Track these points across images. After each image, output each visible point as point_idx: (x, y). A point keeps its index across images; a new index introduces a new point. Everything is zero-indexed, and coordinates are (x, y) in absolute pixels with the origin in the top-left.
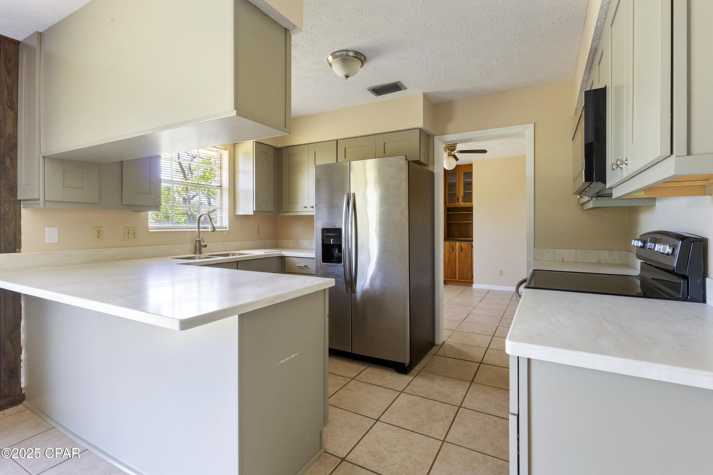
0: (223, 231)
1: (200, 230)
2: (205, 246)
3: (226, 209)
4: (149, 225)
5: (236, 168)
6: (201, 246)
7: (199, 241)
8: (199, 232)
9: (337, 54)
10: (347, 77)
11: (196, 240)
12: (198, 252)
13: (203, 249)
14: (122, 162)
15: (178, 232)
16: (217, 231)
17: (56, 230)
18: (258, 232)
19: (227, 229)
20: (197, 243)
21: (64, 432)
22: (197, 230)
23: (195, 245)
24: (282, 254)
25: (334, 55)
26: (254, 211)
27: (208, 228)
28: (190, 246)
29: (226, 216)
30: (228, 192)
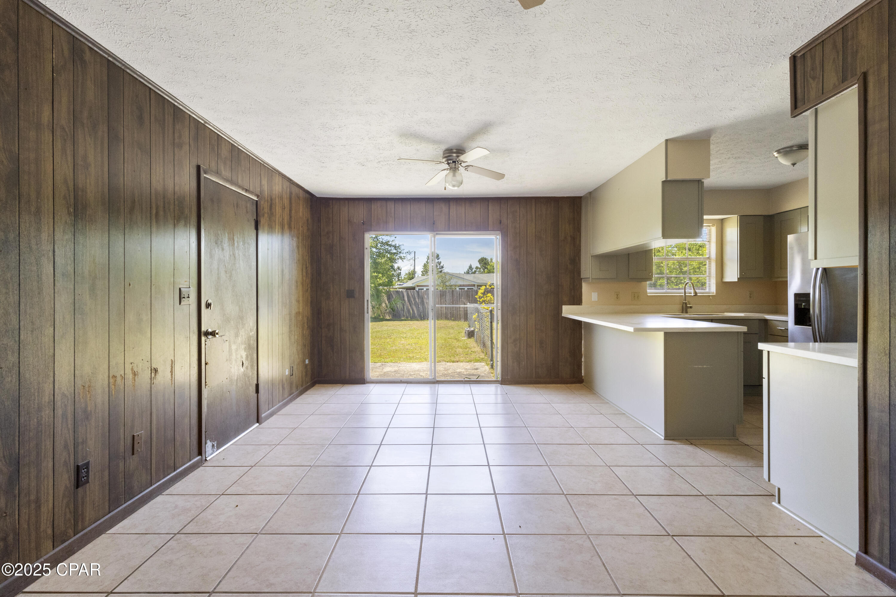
0: (709, 296)
1: (687, 294)
2: (691, 307)
3: (714, 277)
4: (648, 291)
5: (724, 240)
6: (687, 308)
7: (686, 303)
8: (686, 296)
9: (781, 151)
10: (794, 164)
11: (683, 303)
12: (684, 311)
13: (689, 310)
14: (629, 254)
15: (669, 296)
16: (699, 296)
17: (597, 293)
18: (750, 297)
19: (715, 294)
20: (684, 305)
21: (599, 395)
22: (683, 294)
23: (683, 307)
24: (764, 317)
25: (778, 151)
26: (738, 278)
27: (691, 293)
28: (679, 307)
29: (714, 283)
30: (715, 262)
